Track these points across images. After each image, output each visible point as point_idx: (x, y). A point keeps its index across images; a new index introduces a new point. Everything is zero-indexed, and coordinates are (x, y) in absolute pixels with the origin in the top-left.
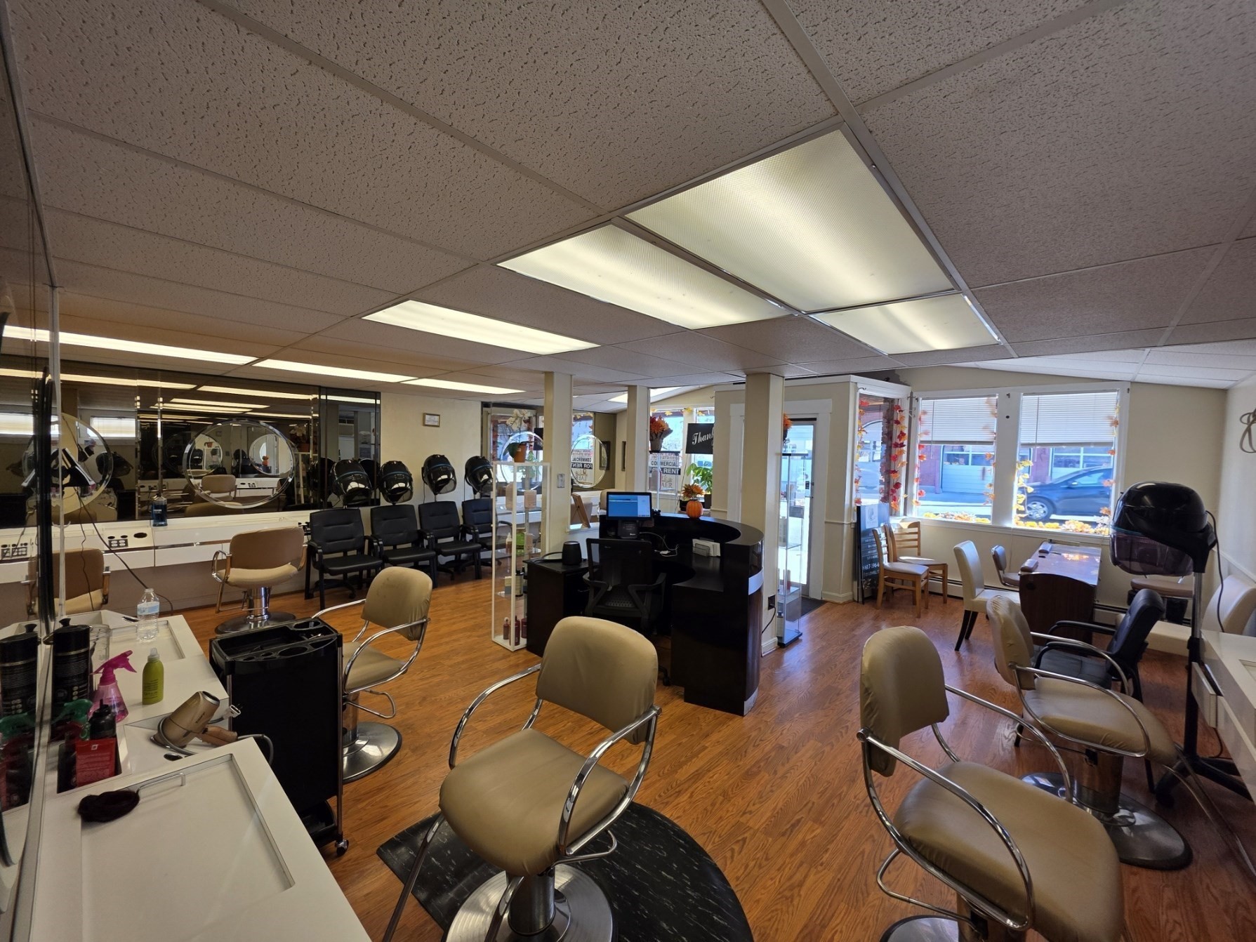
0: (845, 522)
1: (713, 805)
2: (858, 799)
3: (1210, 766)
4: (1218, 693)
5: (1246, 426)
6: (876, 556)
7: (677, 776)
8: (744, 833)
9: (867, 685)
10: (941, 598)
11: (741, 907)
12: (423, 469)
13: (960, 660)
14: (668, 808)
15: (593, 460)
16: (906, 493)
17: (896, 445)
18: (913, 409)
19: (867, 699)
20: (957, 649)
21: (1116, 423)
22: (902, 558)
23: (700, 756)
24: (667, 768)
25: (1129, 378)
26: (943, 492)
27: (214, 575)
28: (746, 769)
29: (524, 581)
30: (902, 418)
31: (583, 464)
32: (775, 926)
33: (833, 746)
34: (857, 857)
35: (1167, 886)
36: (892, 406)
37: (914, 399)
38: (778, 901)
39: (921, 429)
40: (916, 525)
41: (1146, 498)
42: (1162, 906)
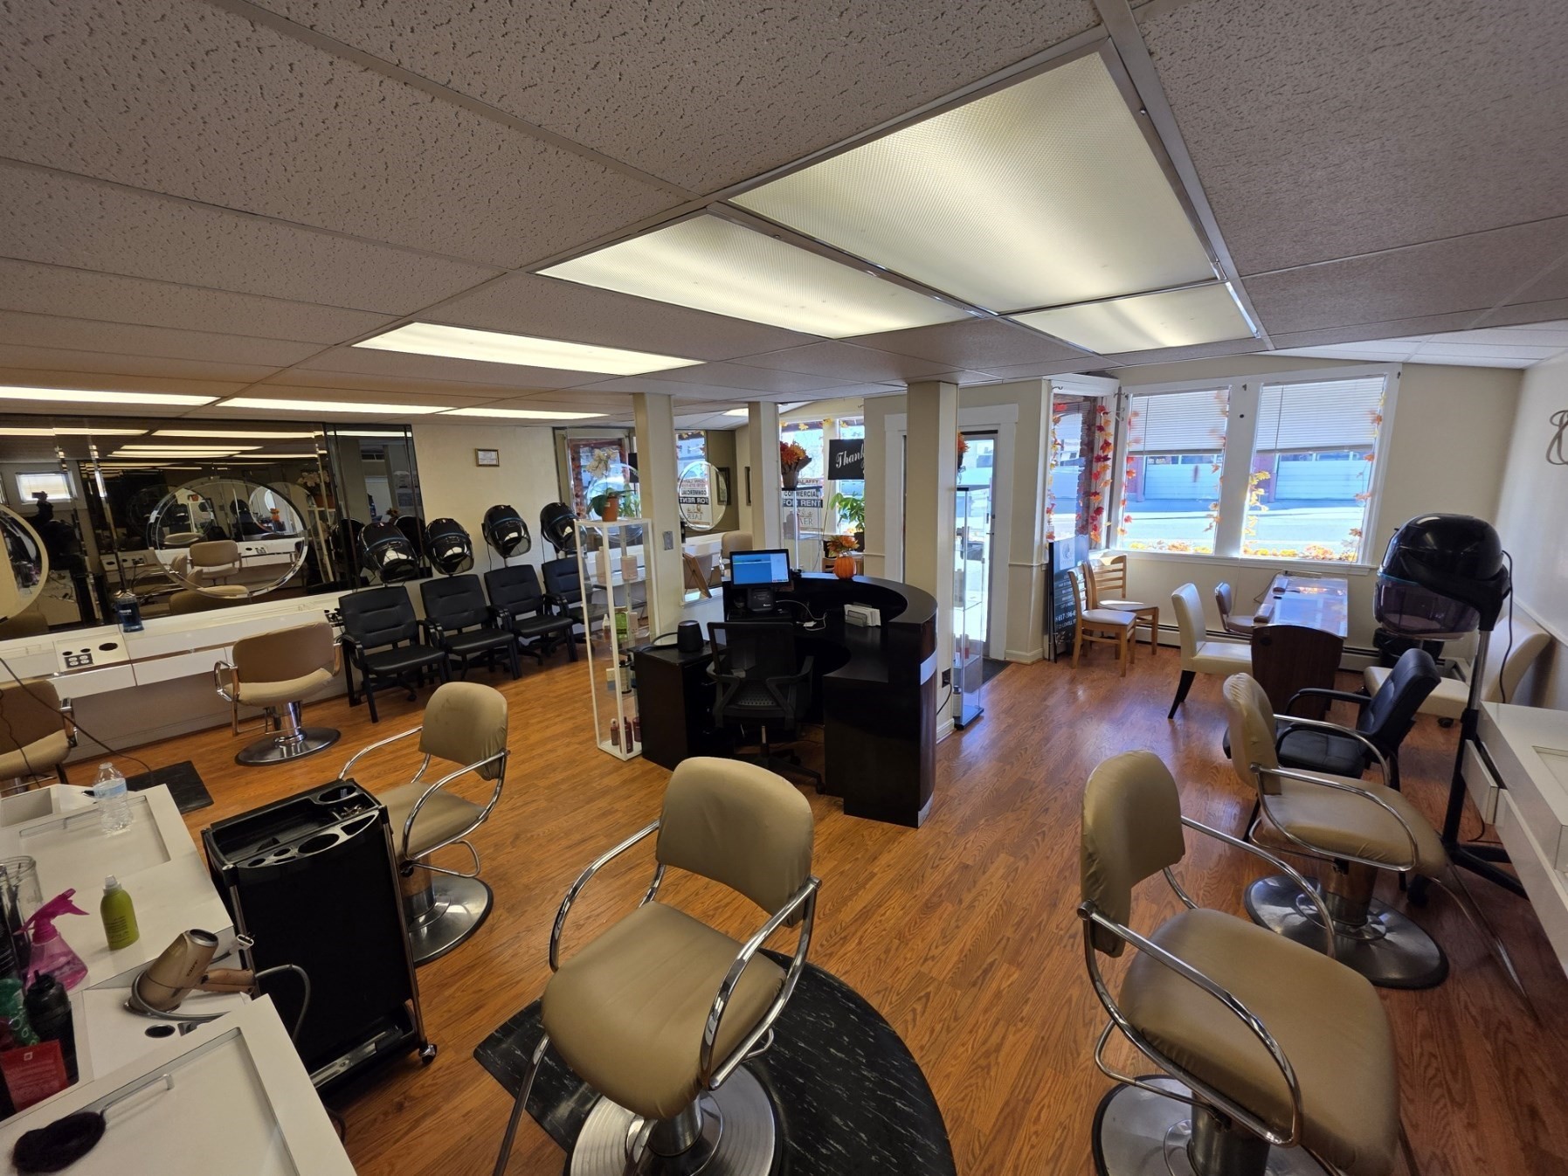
0: (1034, 564)
1: (887, 951)
2: (1061, 929)
3: (1470, 855)
4: (1501, 785)
5: (1557, 429)
6: (1072, 603)
7: (841, 916)
8: (927, 986)
9: (1091, 850)
10: (1150, 648)
11: (928, 1085)
12: (483, 525)
13: (1174, 731)
14: (832, 962)
15: (708, 491)
16: (1109, 520)
17: (1099, 459)
18: (1122, 410)
19: (1090, 866)
20: (1171, 716)
21: (1379, 419)
22: (1104, 603)
23: (867, 886)
24: (828, 907)
25: (1402, 358)
26: (1146, 499)
27: (220, 691)
28: (924, 900)
29: (632, 672)
30: (1107, 422)
31: (696, 498)
32: (970, 1108)
33: (1027, 859)
34: (1064, 1005)
35: (1421, 1009)
36: (1095, 406)
37: (1123, 397)
38: (972, 1074)
39: (1131, 435)
40: (1121, 559)
41: (1428, 536)
42: (1416, 1036)
